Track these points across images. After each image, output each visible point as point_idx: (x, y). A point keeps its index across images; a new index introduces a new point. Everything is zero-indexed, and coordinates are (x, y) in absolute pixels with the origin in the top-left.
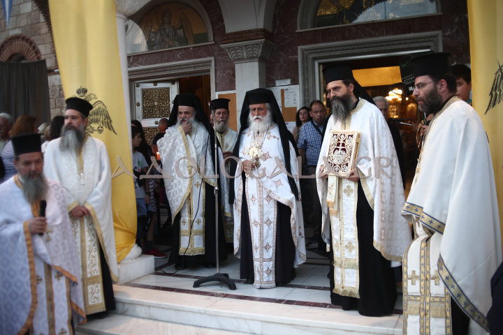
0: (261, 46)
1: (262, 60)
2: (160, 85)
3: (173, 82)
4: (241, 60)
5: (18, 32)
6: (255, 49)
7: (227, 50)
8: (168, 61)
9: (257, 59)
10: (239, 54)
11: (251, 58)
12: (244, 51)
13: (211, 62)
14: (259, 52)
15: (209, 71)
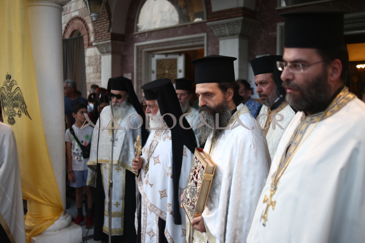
0: (241, 23)
1: (242, 36)
2: (170, 57)
3: (180, 54)
4: (224, 36)
5: (76, 14)
6: (236, 26)
7: (212, 28)
8: (172, 36)
9: (237, 36)
10: (222, 31)
11: (232, 35)
12: (227, 28)
13: (203, 37)
14: (238, 29)
15: (203, 45)
